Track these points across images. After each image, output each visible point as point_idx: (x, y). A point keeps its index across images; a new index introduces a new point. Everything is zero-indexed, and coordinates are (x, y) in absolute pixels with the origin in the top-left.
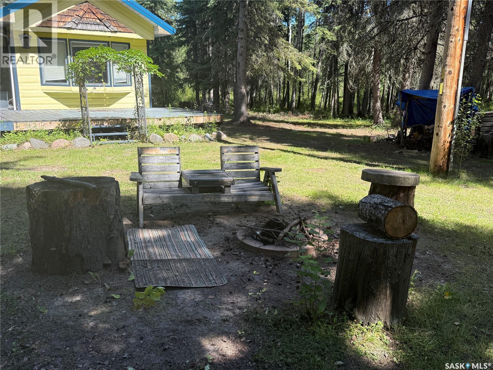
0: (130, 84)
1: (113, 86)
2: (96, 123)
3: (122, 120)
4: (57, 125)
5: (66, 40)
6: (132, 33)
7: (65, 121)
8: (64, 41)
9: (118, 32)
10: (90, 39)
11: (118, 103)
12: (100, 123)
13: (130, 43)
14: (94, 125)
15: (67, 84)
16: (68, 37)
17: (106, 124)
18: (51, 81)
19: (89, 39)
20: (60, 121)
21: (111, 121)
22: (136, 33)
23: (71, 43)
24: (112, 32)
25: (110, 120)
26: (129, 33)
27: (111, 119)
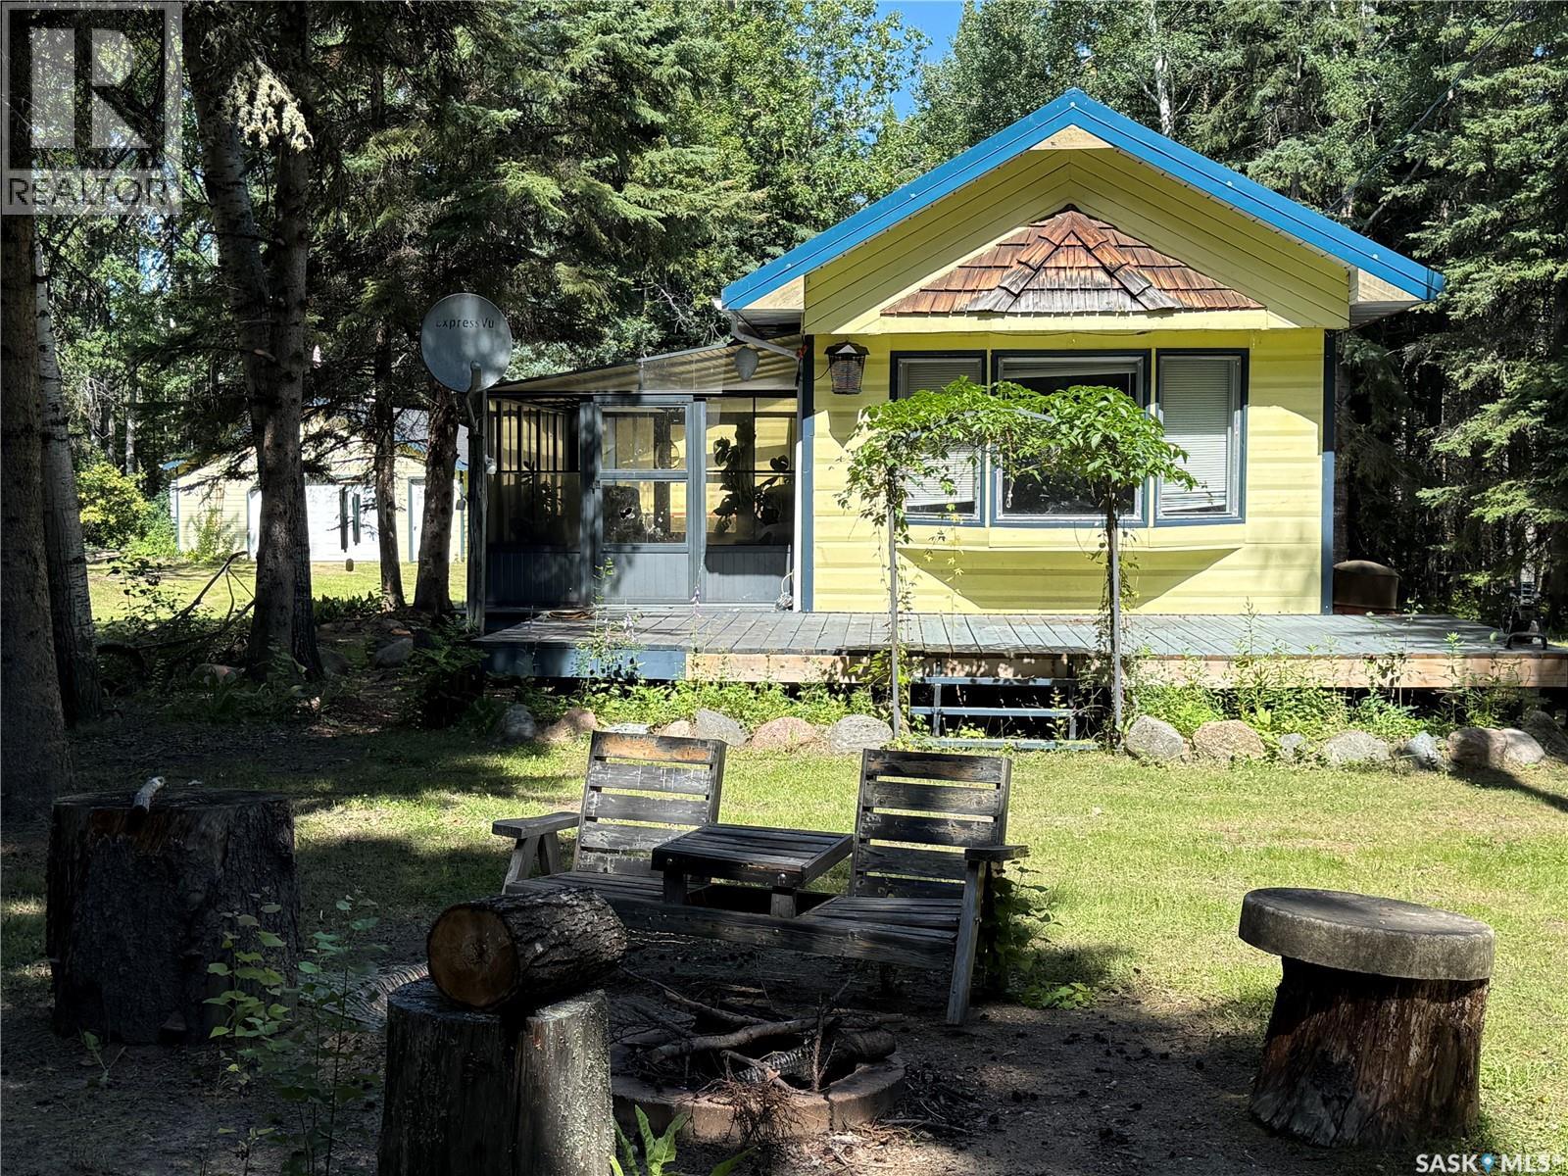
0: (1235, 514)
1: (1151, 523)
2: (967, 668)
3: (1071, 658)
4: (827, 666)
5: (982, 354)
6: (1247, 308)
7: (856, 654)
8: (976, 360)
9: (1179, 310)
10: (1076, 347)
11: (1177, 595)
12: (982, 670)
13: (1247, 350)
14: (962, 674)
15: (976, 516)
16: (989, 346)
17: (1006, 673)
18: (923, 507)
19: (1070, 347)
20: (838, 652)
21: (1026, 660)
22: (1265, 308)
23: (1001, 365)
24: (1150, 313)
25: (1020, 656)
26: (1231, 309)
27: (1030, 656)
